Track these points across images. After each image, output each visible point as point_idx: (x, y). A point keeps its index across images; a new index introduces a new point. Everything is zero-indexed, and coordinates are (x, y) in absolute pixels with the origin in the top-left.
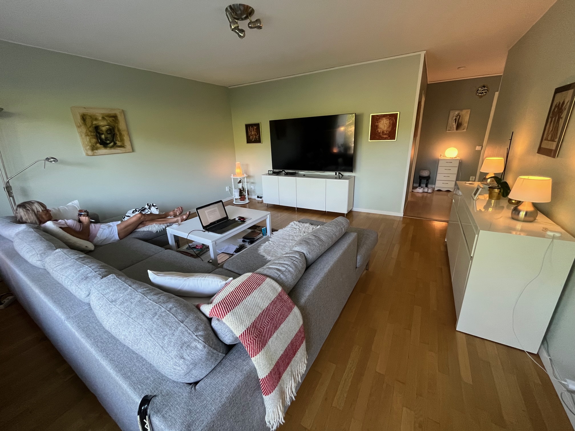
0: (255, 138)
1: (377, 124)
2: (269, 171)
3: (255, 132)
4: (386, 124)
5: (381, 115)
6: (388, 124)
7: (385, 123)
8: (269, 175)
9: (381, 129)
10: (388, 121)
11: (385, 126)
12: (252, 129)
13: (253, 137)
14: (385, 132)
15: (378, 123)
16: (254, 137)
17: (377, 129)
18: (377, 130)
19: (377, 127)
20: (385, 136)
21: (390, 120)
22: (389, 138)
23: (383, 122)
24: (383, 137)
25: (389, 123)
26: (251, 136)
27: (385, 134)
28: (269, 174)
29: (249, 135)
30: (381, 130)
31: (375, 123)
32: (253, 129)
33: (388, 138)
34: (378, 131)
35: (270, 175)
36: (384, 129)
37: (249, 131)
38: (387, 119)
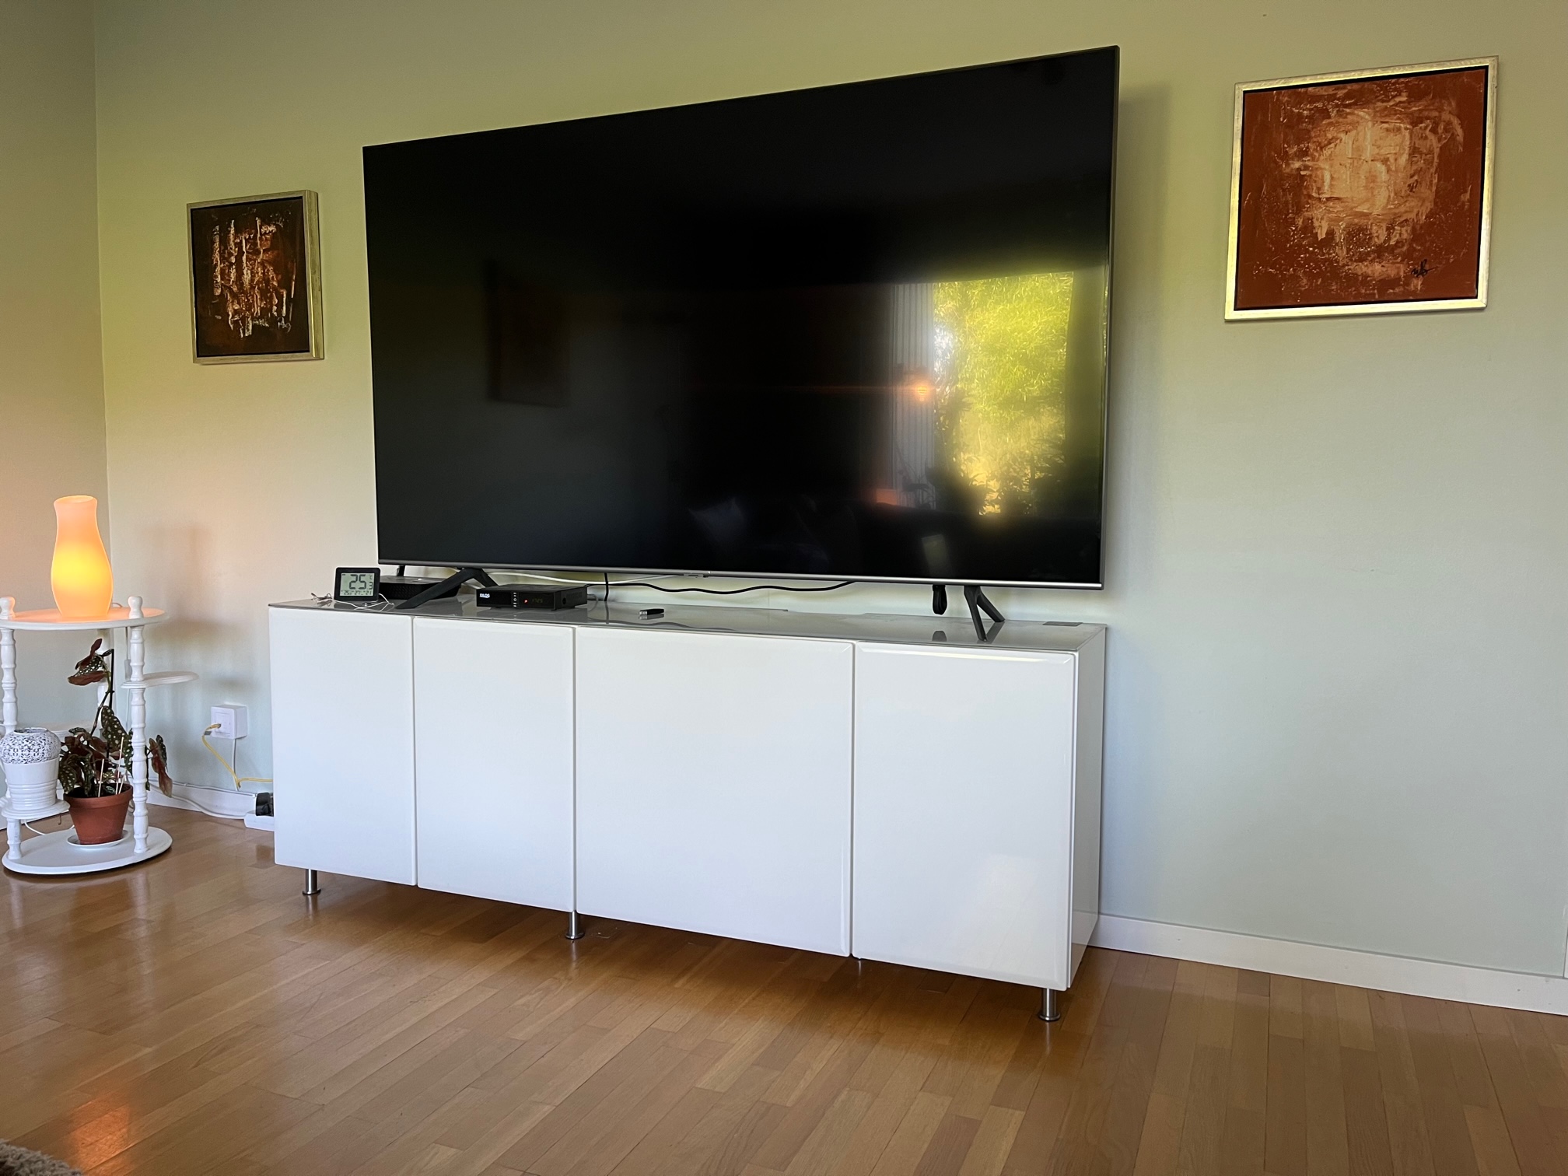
0: (265, 311)
1: (1297, 165)
2: (340, 572)
3: (262, 264)
4: (1385, 161)
5: (1330, 90)
6: (1404, 159)
7: (1368, 154)
8: (337, 608)
9: (1339, 207)
10: (1398, 138)
11: (1372, 178)
12: (239, 245)
13: (250, 306)
14: (1380, 235)
15: (1303, 153)
16: (257, 310)
17: (1299, 210)
18: (1300, 222)
19: (1300, 188)
20: (1377, 270)
21: (1414, 124)
22: (1417, 283)
23: (1358, 150)
24: (1365, 280)
25: (1414, 151)
26: (235, 296)
27: (1381, 252)
28: (343, 601)
29: (218, 292)
30: (1338, 220)
31: (1286, 157)
32: (252, 242)
33: (1407, 284)
34: (1308, 228)
35: (350, 609)
36: (1364, 209)
37: (217, 256)
38: (1394, 123)
